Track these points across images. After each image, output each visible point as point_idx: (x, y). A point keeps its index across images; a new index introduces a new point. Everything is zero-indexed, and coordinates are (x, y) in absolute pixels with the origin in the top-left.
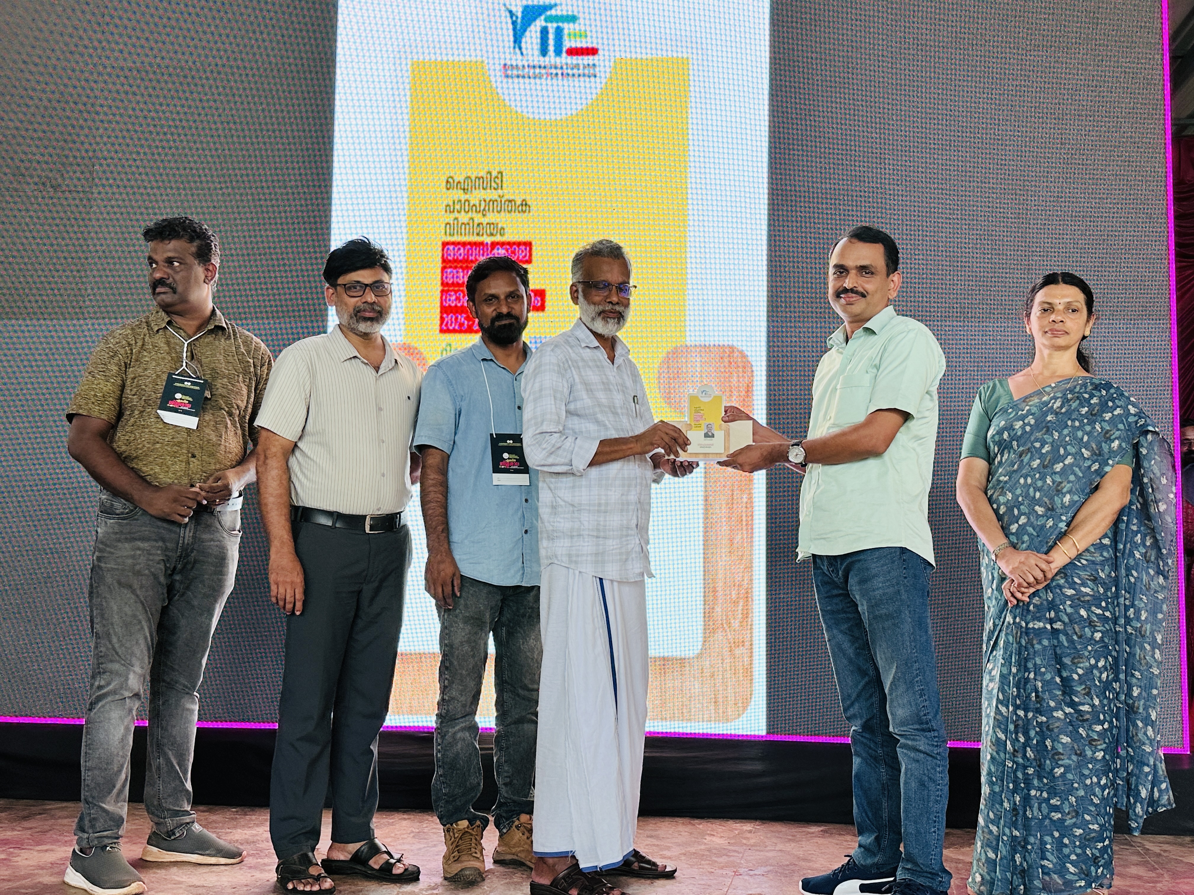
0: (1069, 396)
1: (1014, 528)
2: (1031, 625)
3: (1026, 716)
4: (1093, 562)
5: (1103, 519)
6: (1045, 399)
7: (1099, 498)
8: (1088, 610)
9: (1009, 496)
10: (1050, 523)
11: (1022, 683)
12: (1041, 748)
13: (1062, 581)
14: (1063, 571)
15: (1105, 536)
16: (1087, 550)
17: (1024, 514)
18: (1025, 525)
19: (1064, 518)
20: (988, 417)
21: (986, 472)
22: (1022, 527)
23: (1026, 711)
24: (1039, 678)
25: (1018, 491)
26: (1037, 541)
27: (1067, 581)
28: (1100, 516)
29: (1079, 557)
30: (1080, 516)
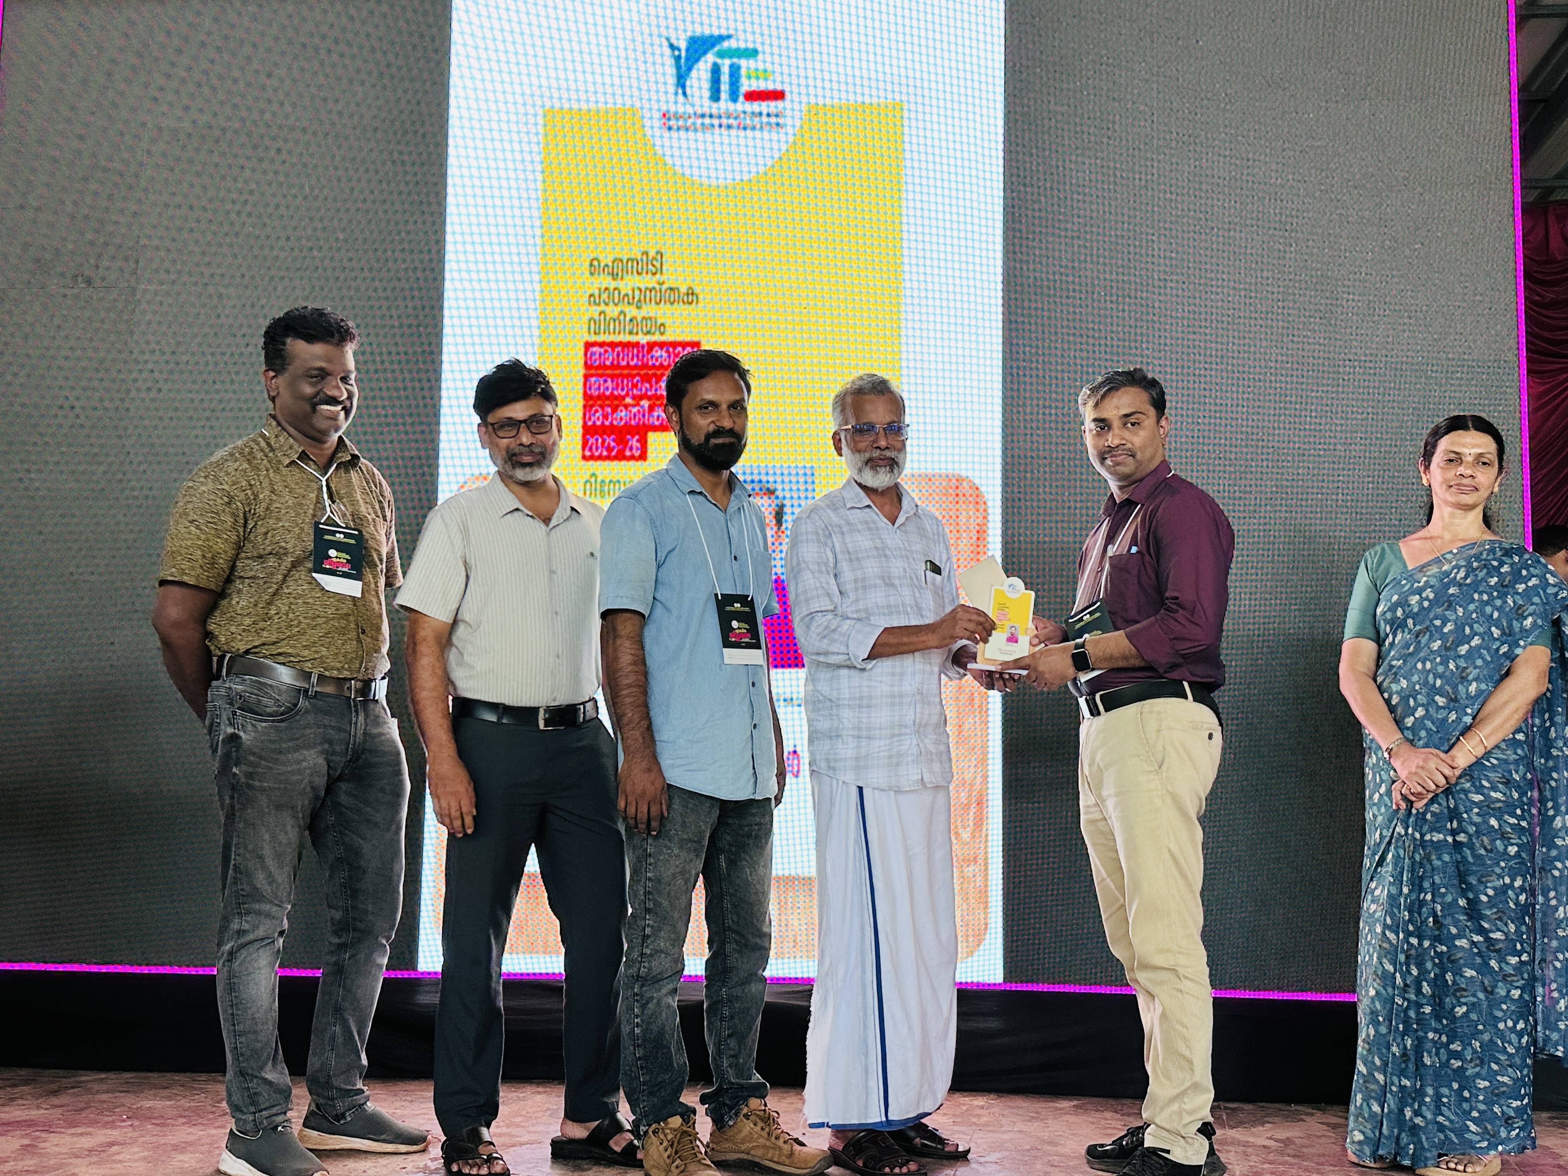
0: (1475, 564)
1: (1409, 721)
2: (1428, 837)
3: (1420, 944)
4: (1506, 762)
5: (1516, 711)
6: (1446, 568)
7: (1510, 686)
8: (1499, 819)
9: (1404, 683)
10: (1453, 716)
11: (1416, 907)
12: (1439, 983)
13: (1468, 785)
14: (1469, 772)
15: (1519, 730)
16: (1497, 747)
17: (1423, 705)
18: (1423, 718)
19: (1469, 711)
20: (1377, 589)
21: (1374, 655)
22: (1419, 722)
23: (1421, 939)
24: (1438, 900)
25: (1415, 678)
26: (1436, 737)
27: (1473, 785)
28: (1512, 707)
29: (1488, 754)
30: (1488, 708)
